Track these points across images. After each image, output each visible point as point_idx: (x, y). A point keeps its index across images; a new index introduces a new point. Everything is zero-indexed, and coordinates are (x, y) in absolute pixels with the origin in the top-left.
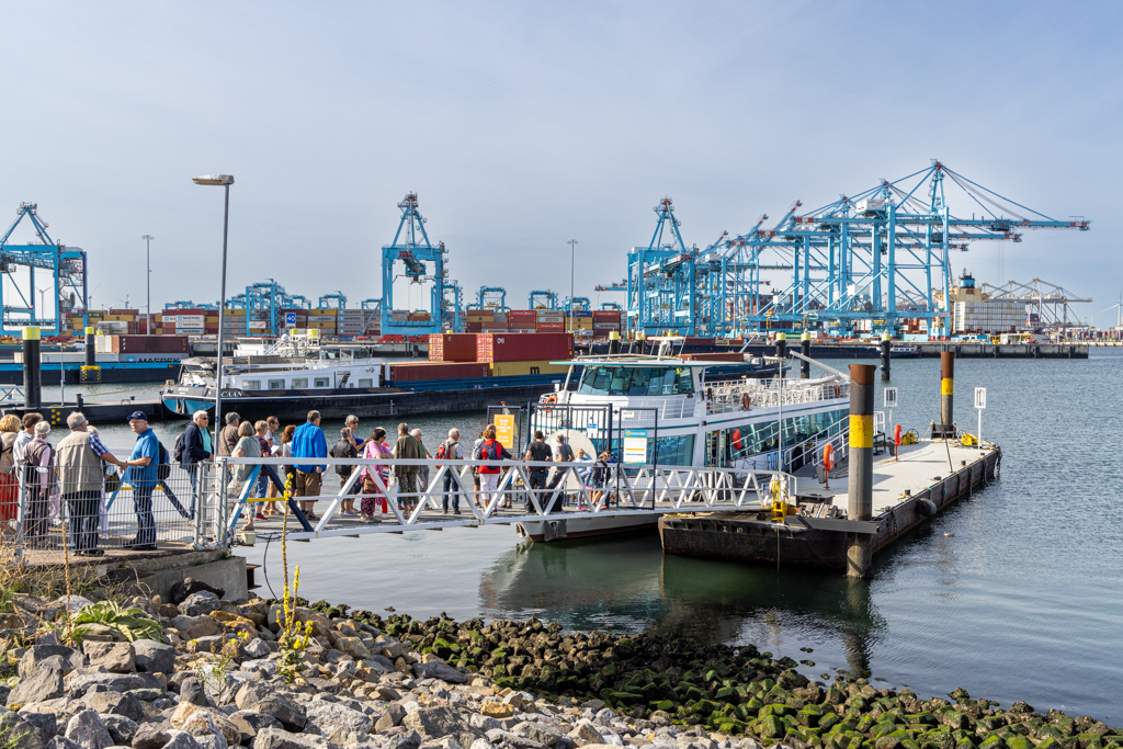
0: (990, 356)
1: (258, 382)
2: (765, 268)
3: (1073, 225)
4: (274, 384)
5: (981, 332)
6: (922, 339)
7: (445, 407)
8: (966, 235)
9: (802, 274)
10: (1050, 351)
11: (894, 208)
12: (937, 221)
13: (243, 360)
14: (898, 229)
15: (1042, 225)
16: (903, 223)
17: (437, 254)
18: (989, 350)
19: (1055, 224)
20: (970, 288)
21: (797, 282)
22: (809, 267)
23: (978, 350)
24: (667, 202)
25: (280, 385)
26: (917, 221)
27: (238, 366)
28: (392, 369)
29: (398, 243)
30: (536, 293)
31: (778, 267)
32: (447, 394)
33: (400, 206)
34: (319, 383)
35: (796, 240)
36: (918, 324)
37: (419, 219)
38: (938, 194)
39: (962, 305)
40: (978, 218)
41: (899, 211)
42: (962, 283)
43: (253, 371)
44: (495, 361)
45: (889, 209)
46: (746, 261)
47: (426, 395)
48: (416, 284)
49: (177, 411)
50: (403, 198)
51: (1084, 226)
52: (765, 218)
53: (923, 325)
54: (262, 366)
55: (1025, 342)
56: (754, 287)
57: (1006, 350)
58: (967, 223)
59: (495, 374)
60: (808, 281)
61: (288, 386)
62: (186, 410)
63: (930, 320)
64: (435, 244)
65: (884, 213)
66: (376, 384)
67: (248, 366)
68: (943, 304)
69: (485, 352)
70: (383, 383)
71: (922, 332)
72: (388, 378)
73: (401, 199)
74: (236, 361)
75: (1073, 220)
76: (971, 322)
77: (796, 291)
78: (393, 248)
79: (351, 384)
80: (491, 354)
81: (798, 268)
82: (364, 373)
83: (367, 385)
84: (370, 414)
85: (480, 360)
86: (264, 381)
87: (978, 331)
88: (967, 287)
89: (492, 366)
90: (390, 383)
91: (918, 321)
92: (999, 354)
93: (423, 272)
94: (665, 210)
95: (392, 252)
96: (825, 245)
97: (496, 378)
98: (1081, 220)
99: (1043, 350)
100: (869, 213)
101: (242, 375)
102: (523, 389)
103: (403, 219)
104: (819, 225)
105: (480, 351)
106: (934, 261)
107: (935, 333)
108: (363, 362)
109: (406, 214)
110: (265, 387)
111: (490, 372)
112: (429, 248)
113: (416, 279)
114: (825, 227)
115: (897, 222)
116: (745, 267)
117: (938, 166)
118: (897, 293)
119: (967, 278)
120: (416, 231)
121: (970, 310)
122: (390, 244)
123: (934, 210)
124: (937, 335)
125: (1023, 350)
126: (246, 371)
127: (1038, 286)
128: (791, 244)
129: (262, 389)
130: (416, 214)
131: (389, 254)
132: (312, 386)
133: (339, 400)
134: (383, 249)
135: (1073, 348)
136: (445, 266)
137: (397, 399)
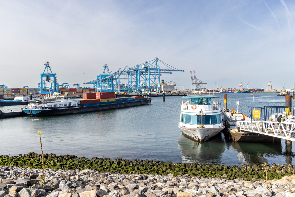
0: (170, 96)
1: (51, 105)
2: (121, 79)
3: (181, 71)
4: (55, 106)
5: (167, 91)
6: (155, 93)
7: (91, 110)
8: (162, 72)
9: (130, 80)
10: (181, 95)
11: (149, 67)
12: (157, 70)
13: (47, 100)
14: (150, 71)
15: (176, 71)
16: (151, 70)
17: (54, 75)
18: (170, 95)
19: (178, 70)
20: (163, 83)
21: (129, 82)
22: (131, 79)
23: (168, 95)
24: (106, 65)
25: (56, 106)
26: (153, 69)
27: (46, 101)
28: (80, 101)
29: (44, 73)
30: (75, 84)
31: (124, 79)
32: (92, 107)
33: (45, 65)
34: (65, 105)
35: (128, 73)
36: (154, 90)
37: (50, 67)
38: (157, 64)
39: (163, 86)
40: (165, 69)
41: (150, 67)
42: (162, 82)
43: (50, 102)
44: (101, 99)
45: (148, 67)
46: (117, 77)
47: (88, 107)
48: (48, 82)
49: (29, 113)
50: (46, 63)
51: (183, 71)
52: (120, 69)
53: (155, 90)
54: (51, 101)
55: (176, 93)
56: (119, 83)
57: (173, 95)
58: (163, 70)
59: (101, 102)
60: (131, 81)
61: (58, 106)
62: (32, 113)
63: (156, 89)
64: (54, 73)
65: (147, 68)
66: (77, 105)
67: (48, 101)
68: (159, 86)
69: (98, 97)
70: (78, 104)
71: (155, 92)
72: (79, 103)
73: (45, 63)
74: (45, 100)
75: (181, 70)
76: (164, 89)
77: (129, 84)
78: (43, 74)
79: (72, 105)
80: (100, 97)
81: (129, 79)
82: (74, 102)
83: (75, 105)
84: (76, 112)
85: (97, 99)
86: (52, 105)
87: (166, 91)
88: (163, 82)
89: (100, 100)
90: (80, 104)
91: (154, 89)
92: (172, 95)
93: (50, 80)
94: (106, 66)
95: (43, 75)
96: (135, 74)
97: (102, 103)
98: (183, 70)
99: (180, 95)
100: (144, 68)
101: (47, 103)
102: (107, 105)
103: (46, 67)
104: (134, 70)
105: (97, 96)
106: (157, 77)
107: (157, 92)
108: (73, 100)
109: (46, 66)
110: (53, 106)
111: (100, 101)
112: (52, 74)
113: (48, 81)
114: (135, 70)
115: (150, 70)
116: (117, 79)
117: (157, 59)
118: (150, 84)
119: (163, 81)
120: (49, 70)
121: (164, 87)
122: (43, 73)
123: (157, 67)
124: (158, 92)
125: (176, 95)
126: (48, 103)
127: (171, 82)
128: (128, 74)
129: (52, 107)
130: (49, 66)
131: (42, 75)
132: (63, 106)
133: (70, 109)
134: (41, 74)
135: (185, 94)
136: (56, 78)
137: (82, 108)
